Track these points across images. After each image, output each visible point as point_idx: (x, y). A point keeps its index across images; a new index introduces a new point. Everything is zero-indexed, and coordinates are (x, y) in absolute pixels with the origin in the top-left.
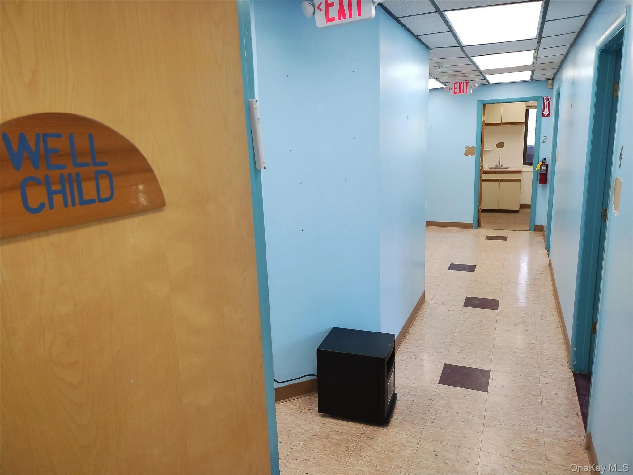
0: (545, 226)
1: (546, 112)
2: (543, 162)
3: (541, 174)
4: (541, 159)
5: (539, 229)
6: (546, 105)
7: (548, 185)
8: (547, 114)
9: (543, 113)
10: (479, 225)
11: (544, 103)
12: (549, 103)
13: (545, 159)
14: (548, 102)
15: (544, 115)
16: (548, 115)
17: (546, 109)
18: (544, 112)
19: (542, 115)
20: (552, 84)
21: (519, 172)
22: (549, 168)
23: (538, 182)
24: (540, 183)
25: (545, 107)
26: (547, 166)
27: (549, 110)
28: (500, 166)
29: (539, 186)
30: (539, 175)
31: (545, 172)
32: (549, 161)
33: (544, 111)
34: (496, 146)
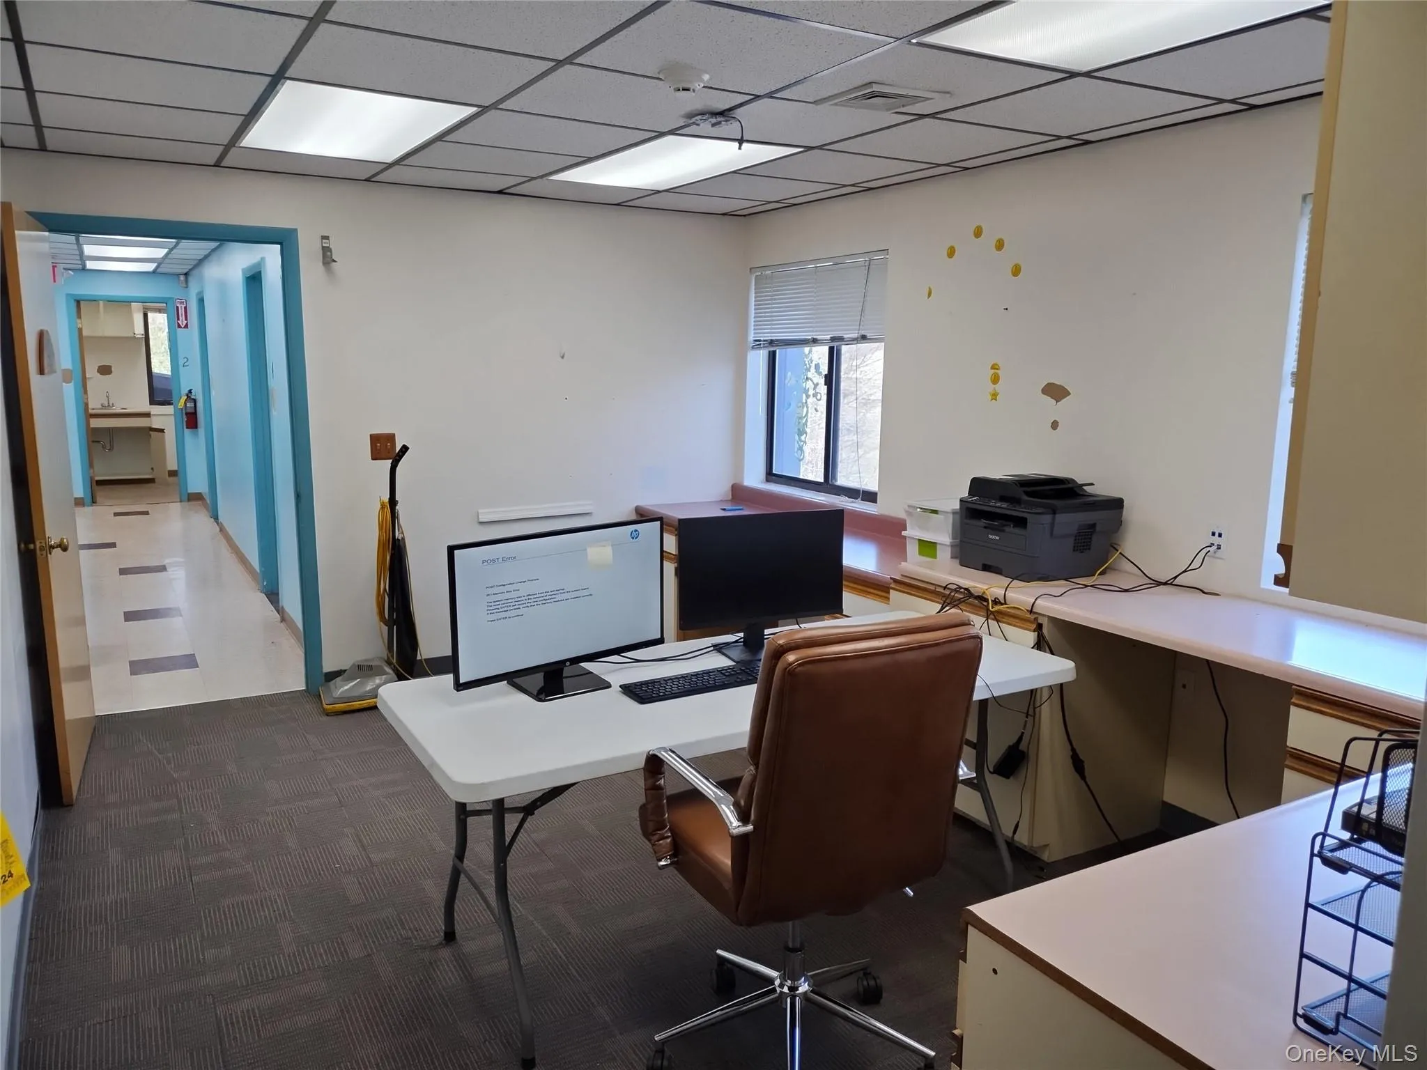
0: (206, 494)
1: (182, 322)
2: (187, 395)
3: (187, 414)
4: (184, 391)
5: (196, 497)
6: (182, 311)
7: (201, 430)
8: (184, 324)
9: (178, 323)
10: (94, 502)
11: (177, 307)
12: (185, 308)
13: (190, 391)
14: (183, 306)
15: (179, 326)
16: (186, 326)
17: (182, 317)
18: (180, 322)
19: (177, 325)
20: (186, 281)
21: (148, 415)
22: (200, 405)
23: (185, 427)
24: (187, 428)
25: (180, 314)
26: (195, 401)
27: (186, 319)
28: (109, 406)
29: (187, 432)
30: (184, 416)
31: (193, 411)
32: (198, 394)
33: (178, 319)
34: (98, 371)
